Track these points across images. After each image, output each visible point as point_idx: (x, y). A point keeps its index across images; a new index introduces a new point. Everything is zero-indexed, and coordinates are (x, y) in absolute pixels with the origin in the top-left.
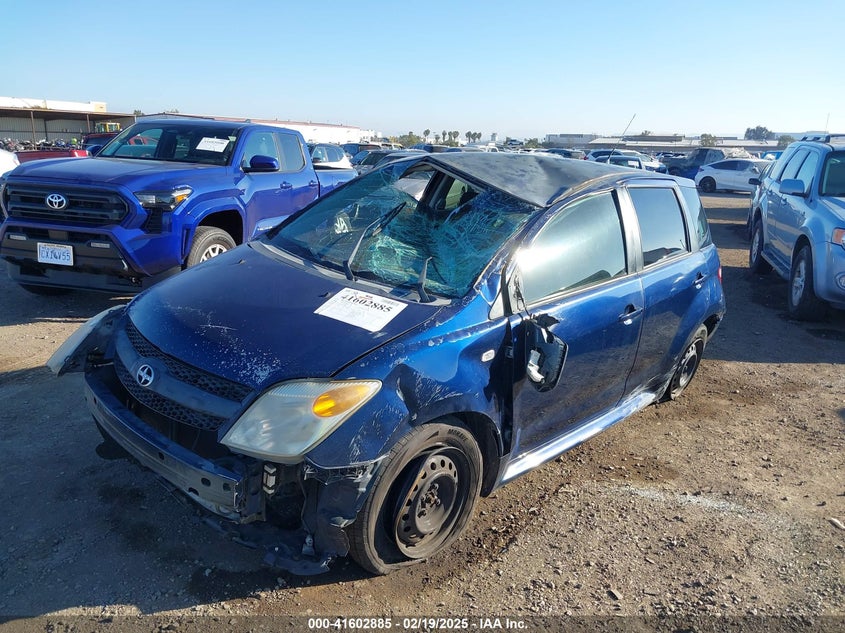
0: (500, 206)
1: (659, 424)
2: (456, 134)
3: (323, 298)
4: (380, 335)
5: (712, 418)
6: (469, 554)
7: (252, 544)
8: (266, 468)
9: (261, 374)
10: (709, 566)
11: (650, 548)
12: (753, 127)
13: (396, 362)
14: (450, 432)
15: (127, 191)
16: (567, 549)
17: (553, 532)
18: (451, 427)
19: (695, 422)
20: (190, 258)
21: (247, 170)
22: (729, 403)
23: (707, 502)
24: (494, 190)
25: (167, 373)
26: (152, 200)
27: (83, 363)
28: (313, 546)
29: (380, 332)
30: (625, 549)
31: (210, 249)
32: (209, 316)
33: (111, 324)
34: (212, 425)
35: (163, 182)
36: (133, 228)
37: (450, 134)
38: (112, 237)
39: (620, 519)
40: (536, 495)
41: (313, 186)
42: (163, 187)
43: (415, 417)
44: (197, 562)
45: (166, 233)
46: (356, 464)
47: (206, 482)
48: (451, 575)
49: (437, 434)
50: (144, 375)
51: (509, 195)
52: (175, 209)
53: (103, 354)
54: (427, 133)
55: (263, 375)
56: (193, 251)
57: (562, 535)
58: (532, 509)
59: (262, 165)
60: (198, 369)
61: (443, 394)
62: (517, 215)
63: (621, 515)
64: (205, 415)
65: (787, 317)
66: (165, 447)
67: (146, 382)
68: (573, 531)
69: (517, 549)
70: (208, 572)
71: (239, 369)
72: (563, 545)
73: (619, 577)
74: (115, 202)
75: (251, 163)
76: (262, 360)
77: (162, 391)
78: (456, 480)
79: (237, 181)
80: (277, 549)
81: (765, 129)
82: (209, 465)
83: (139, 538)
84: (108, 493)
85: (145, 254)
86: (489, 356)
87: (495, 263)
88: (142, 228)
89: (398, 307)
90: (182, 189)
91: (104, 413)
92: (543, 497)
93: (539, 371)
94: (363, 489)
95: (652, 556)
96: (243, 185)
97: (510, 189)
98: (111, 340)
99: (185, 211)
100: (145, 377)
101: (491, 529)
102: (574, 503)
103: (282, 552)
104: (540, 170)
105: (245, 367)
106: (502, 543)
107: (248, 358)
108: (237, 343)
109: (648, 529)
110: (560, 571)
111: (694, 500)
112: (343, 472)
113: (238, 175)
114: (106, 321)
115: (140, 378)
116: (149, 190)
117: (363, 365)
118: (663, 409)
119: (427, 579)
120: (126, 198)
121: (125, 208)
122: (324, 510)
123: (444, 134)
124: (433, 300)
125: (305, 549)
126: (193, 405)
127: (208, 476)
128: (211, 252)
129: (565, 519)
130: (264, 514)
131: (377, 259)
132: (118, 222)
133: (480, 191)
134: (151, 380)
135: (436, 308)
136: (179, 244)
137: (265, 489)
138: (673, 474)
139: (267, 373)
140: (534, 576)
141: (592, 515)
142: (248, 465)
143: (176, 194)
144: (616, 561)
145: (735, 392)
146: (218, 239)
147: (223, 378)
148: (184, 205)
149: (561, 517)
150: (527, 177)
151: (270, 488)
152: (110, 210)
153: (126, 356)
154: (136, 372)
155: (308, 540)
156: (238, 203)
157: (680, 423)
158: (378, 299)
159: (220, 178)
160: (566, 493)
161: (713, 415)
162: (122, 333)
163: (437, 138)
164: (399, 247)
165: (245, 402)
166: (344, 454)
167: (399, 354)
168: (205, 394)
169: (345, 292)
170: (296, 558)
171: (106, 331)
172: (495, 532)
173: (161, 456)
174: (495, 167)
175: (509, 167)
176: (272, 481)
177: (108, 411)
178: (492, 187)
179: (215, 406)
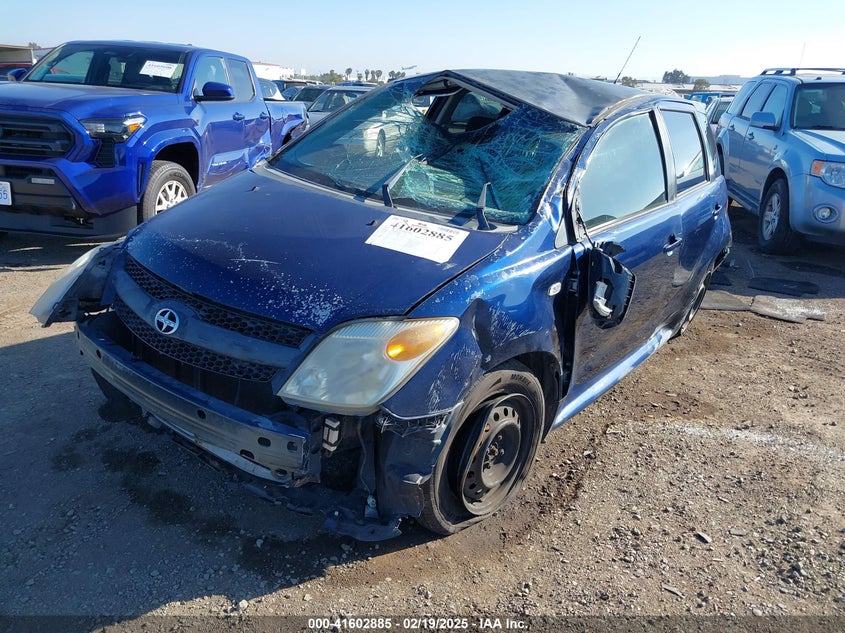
0: (537, 125)
1: (677, 359)
2: (379, 73)
3: (372, 227)
4: (449, 266)
5: (726, 352)
6: (540, 504)
7: (309, 510)
8: (328, 422)
9: (320, 313)
10: (783, 501)
11: (718, 486)
12: (671, 71)
13: (473, 296)
14: (513, 377)
15: (72, 118)
16: (637, 493)
17: (616, 475)
18: (514, 372)
19: (710, 355)
20: (146, 196)
21: (198, 99)
22: (736, 336)
23: (755, 436)
24: (530, 107)
25: (196, 317)
26: (102, 128)
27: (74, 310)
28: (377, 508)
29: (448, 262)
30: (695, 490)
31: (166, 185)
32: (239, 249)
33: (104, 263)
34: (262, 376)
35: (111, 108)
36: (80, 161)
37: (373, 72)
38: (56, 171)
39: (678, 459)
40: (586, 438)
41: (265, 118)
42: (114, 115)
43: (489, 359)
44: (242, 532)
45: (118, 168)
46: (435, 413)
47: (264, 442)
48: (528, 528)
49: (499, 381)
50: (165, 321)
51: (547, 113)
52: (128, 140)
53: (99, 300)
54: (349, 71)
55: (323, 314)
56: (148, 188)
57: (626, 478)
58: (586, 453)
59: (216, 93)
60: (235, 310)
61: (517, 333)
62: (561, 134)
63: (677, 454)
64: (254, 365)
65: (759, 251)
66: (205, 404)
67: (169, 328)
68: (636, 474)
69: (586, 496)
70: (259, 543)
71: (292, 309)
72: (631, 488)
73: (700, 518)
74: (56, 131)
75: (204, 90)
76: (319, 297)
77: (191, 338)
78: (519, 426)
79: (189, 110)
80: (337, 513)
81: (681, 73)
82: (265, 421)
83: (167, 508)
84: (114, 459)
85: (94, 192)
86: (555, 289)
87: (555, 185)
88: (89, 161)
89: (460, 236)
90: (133, 117)
91: (114, 368)
92: (593, 440)
93: (606, 305)
94: (437, 441)
95: (724, 495)
96: (197, 115)
97: (546, 106)
98: (108, 283)
99: (139, 142)
100: (166, 322)
101: (551, 476)
102: (626, 444)
103: (343, 517)
104: (567, 88)
105: (300, 306)
106: (568, 490)
107: (302, 294)
108: (285, 279)
109: (709, 467)
110: (640, 517)
111: (742, 435)
112: (422, 422)
113: (190, 104)
114: (98, 260)
115: (160, 325)
116: (96, 117)
117: (438, 301)
118: (678, 345)
119: (504, 534)
120: (70, 127)
121: (69, 137)
122: (393, 467)
123: (367, 73)
124: (493, 227)
125: (369, 511)
126: (236, 353)
127: (266, 434)
128: (167, 189)
129: (623, 461)
130: (318, 475)
131: (411, 185)
132: (62, 155)
133: (515, 109)
134: (175, 326)
135: (501, 236)
136: (135, 180)
137: (326, 446)
138: (711, 409)
139: (328, 312)
140: (614, 523)
141: (650, 456)
142: (309, 418)
143: (128, 123)
144: (690, 502)
145: (738, 326)
146: (175, 174)
147: (272, 320)
148: (138, 135)
149: (620, 459)
150: (558, 95)
151: (331, 445)
152: (53, 141)
153: (135, 300)
154: (153, 317)
155: (371, 500)
156: (193, 135)
157: (697, 358)
158: (433, 227)
159: (172, 108)
160: (615, 434)
161: (726, 348)
162: (121, 274)
163: (360, 77)
164: (431, 171)
165: (303, 347)
166: (423, 402)
167: (474, 288)
168: (250, 340)
169: (391, 220)
170: (361, 522)
171: (100, 272)
172: (557, 479)
173: (202, 415)
174: (523, 84)
175: (537, 84)
176: (334, 437)
177: (120, 365)
178: (526, 104)
179: (264, 353)
